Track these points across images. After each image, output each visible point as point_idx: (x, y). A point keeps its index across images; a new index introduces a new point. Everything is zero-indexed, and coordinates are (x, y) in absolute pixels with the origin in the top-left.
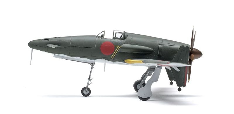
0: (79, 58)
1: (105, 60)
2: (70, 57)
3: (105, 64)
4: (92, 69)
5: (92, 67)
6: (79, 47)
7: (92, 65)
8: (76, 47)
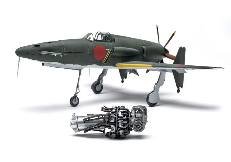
0: (71, 65)
1: (96, 65)
2: (62, 64)
3: (89, 70)
4: (80, 75)
5: (80, 74)
6: (73, 53)
7: (80, 71)
8: (69, 53)
